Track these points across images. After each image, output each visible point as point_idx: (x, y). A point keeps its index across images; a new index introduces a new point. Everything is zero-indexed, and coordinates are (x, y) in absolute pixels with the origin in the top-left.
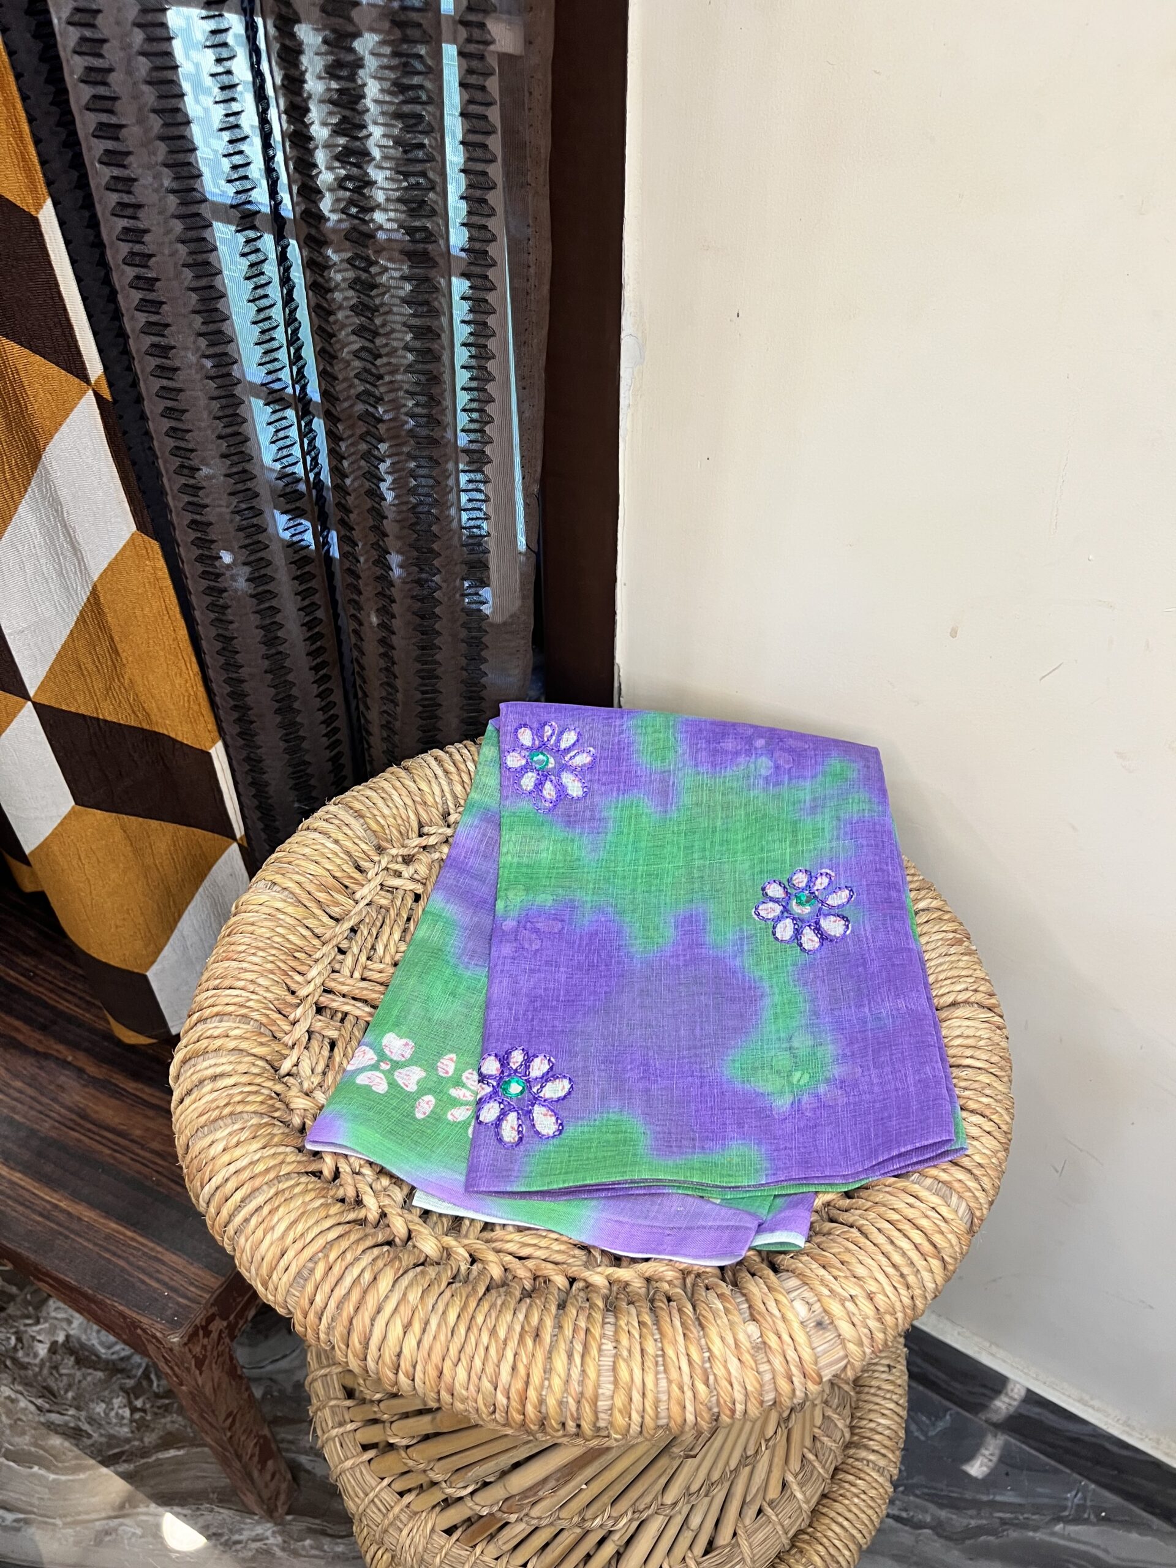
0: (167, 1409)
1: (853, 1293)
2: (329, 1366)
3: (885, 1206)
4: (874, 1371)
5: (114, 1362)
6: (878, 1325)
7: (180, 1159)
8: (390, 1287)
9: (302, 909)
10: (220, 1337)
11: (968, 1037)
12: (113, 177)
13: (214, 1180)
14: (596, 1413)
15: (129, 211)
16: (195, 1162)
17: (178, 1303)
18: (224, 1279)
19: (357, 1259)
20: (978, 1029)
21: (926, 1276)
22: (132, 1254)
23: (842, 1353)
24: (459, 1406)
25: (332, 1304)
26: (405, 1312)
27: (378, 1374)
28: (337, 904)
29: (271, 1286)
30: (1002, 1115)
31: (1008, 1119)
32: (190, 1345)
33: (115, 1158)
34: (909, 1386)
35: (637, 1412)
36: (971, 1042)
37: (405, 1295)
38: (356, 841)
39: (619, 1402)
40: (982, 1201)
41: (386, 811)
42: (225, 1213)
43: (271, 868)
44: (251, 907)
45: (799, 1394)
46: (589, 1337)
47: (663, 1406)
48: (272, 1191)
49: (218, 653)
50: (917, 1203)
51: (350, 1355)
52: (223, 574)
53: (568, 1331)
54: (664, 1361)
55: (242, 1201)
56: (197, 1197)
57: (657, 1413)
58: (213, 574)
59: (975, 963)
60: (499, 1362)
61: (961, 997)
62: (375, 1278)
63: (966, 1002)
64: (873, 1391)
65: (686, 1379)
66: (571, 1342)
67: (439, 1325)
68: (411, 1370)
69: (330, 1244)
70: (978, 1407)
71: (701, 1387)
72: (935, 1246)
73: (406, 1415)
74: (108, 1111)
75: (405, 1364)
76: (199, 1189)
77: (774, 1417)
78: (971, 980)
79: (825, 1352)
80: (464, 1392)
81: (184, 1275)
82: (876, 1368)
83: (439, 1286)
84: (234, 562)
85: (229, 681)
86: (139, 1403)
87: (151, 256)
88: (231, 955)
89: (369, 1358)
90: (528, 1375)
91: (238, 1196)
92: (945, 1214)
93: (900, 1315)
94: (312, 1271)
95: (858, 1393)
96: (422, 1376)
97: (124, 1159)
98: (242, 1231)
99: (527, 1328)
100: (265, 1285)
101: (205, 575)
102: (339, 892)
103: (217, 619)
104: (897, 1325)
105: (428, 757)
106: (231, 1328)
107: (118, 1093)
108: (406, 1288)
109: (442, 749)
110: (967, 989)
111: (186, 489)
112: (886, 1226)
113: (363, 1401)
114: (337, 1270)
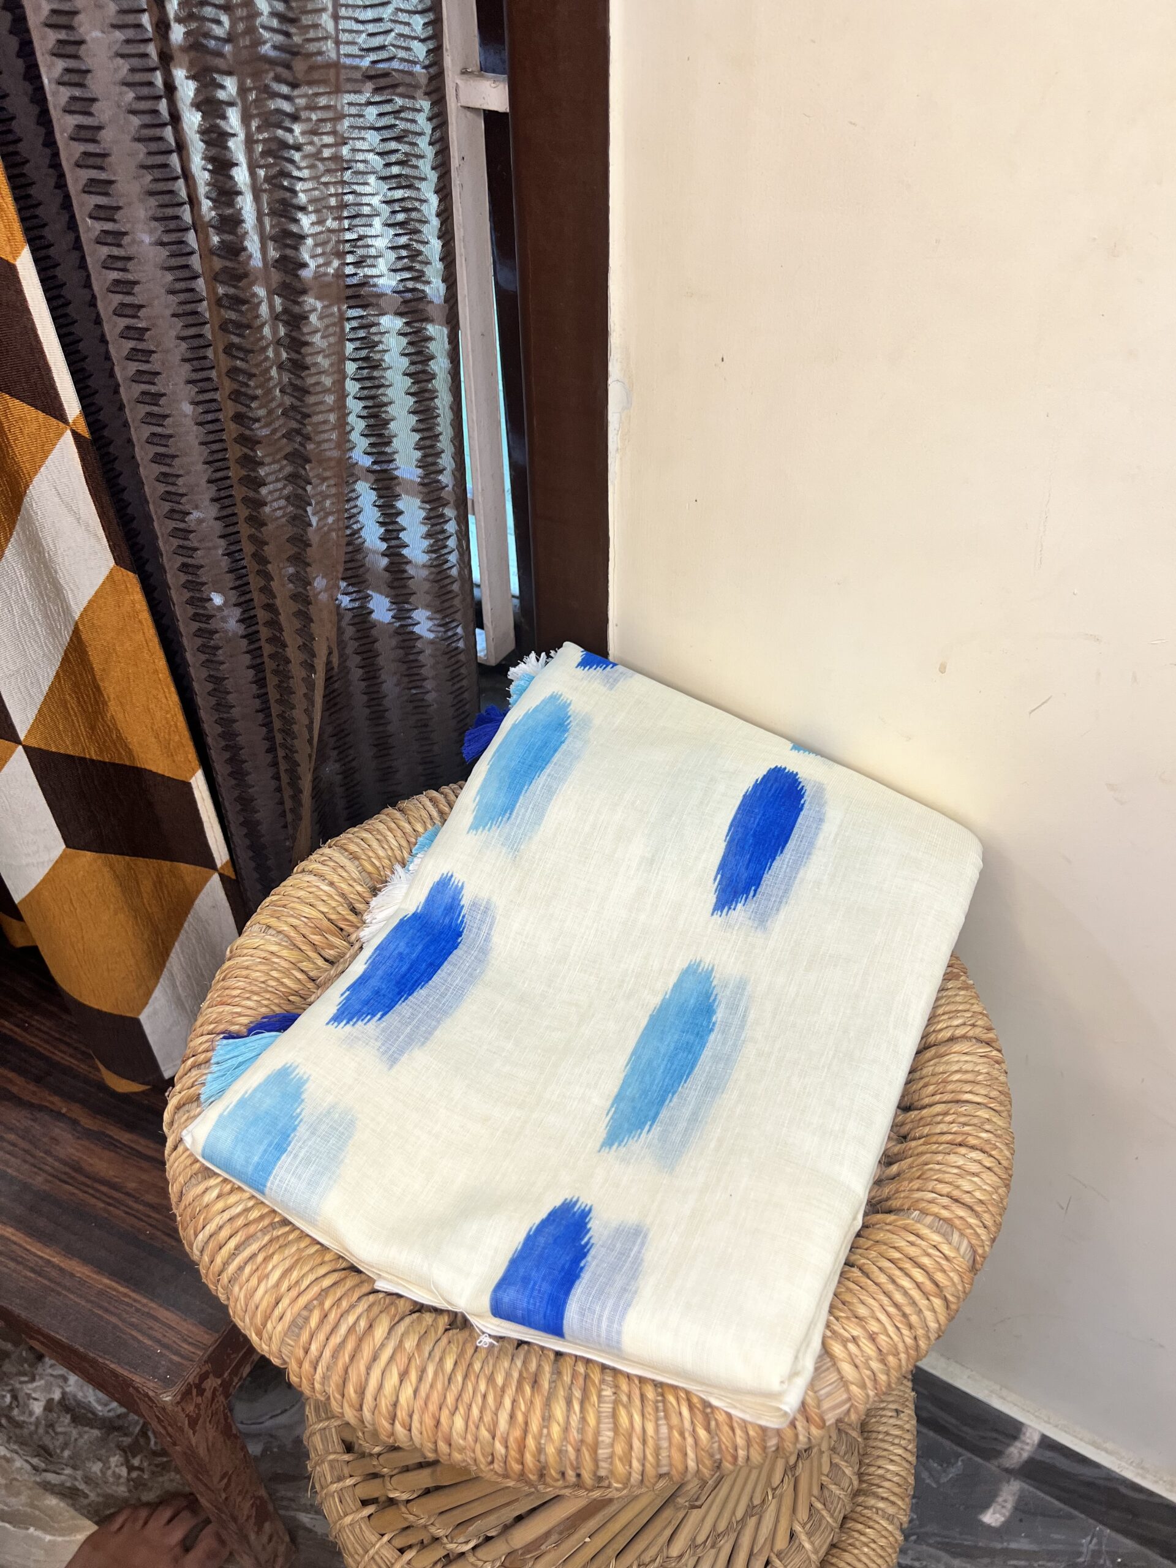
0: (164, 1467)
1: (855, 1333)
2: (328, 1419)
3: (885, 1244)
4: (882, 1416)
5: (110, 1420)
6: (881, 1366)
7: (173, 1207)
8: (385, 1334)
9: (296, 953)
10: (214, 1393)
11: (967, 1072)
12: (103, 231)
13: (208, 1227)
14: (596, 1461)
15: (119, 264)
16: (189, 1210)
17: (171, 1361)
18: (217, 1335)
19: (352, 1307)
20: (976, 1064)
21: (928, 1315)
22: (125, 1310)
23: (845, 1396)
24: (457, 1456)
25: (327, 1354)
26: (401, 1360)
27: (373, 1425)
28: (332, 946)
29: (265, 1336)
30: (1002, 1151)
31: (1007, 1153)
32: (183, 1404)
33: (109, 1213)
34: (918, 1432)
35: (638, 1460)
36: (969, 1077)
37: (401, 1341)
38: (351, 882)
39: (619, 1449)
40: (983, 1238)
41: (381, 853)
42: (219, 1261)
43: (266, 912)
44: (245, 951)
45: (802, 1438)
46: (589, 1384)
47: (664, 1453)
48: (267, 1238)
49: (209, 694)
50: (919, 1241)
51: (346, 1405)
52: (213, 616)
53: (567, 1378)
54: (664, 1406)
55: (236, 1249)
56: (191, 1246)
57: (658, 1461)
58: (203, 615)
59: (973, 997)
60: (497, 1409)
61: (960, 1032)
62: (371, 1326)
63: (964, 1037)
64: (881, 1436)
65: (687, 1424)
66: (570, 1389)
67: (436, 1374)
68: (407, 1419)
69: (325, 1292)
70: (993, 1453)
71: (702, 1433)
72: (937, 1285)
73: (407, 1469)
74: (102, 1164)
75: (402, 1414)
76: (193, 1238)
77: (780, 1465)
78: (969, 1015)
79: (829, 1395)
80: (461, 1442)
81: (178, 1332)
82: (884, 1413)
83: (436, 1332)
84: (225, 603)
85: (220, 722)
86: (136, 1462)
87: (141, 307)
88: (225, 999)
89: (365, 1408)
90: (526, 1423)
91: (232, 1244)
92: (947, 1252)
93: (903, 1356)
94: (307, 1319)
95: (866, 1439)
96: (418, 1425)
97: (117, 1212)
98: (236, 1279)
99: (525, 1375)
100: (259, 1334)
101: (196, 617)
102: (334, 934)
103: (208, 660)
104: (900, 1366)
105: (423, 798)
106: (226, 1386)
107: (112, 1145)
108: (403, 1335)
109: (437, 791)
110: (964, 1024)
111: (176, 533)
112: (887, 1264)
113: (363, 1455)
114: (332, 1317)
